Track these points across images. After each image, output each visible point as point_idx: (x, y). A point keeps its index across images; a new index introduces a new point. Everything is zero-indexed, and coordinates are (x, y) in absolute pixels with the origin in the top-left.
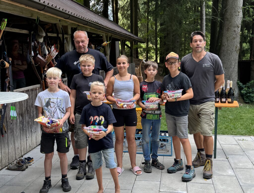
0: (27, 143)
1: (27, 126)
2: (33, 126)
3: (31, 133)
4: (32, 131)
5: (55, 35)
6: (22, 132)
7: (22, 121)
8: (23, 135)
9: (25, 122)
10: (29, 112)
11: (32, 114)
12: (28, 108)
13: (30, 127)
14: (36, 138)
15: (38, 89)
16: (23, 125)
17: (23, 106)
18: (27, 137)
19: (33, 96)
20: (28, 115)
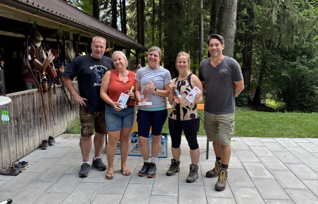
0: (24, 147)
1: (23, 130)
2: (30, 130)
3: (28, 138)
4: (29, 134)
5: (55, 40)
6: (17, 136)
7: (17, 125)
8: (18, 139)
9: (20, 126)
10: (25, 116)
11: (29, 118)
12: (24, 112)
13: (26, 131)
14: (34, 142)
15: (36, 93)
16: (18, 129)
17: (18, 110)
18: (24, 141)
19: (30, 100)
20: (24, 119)
